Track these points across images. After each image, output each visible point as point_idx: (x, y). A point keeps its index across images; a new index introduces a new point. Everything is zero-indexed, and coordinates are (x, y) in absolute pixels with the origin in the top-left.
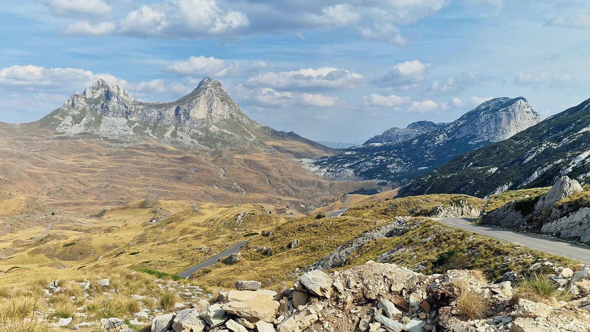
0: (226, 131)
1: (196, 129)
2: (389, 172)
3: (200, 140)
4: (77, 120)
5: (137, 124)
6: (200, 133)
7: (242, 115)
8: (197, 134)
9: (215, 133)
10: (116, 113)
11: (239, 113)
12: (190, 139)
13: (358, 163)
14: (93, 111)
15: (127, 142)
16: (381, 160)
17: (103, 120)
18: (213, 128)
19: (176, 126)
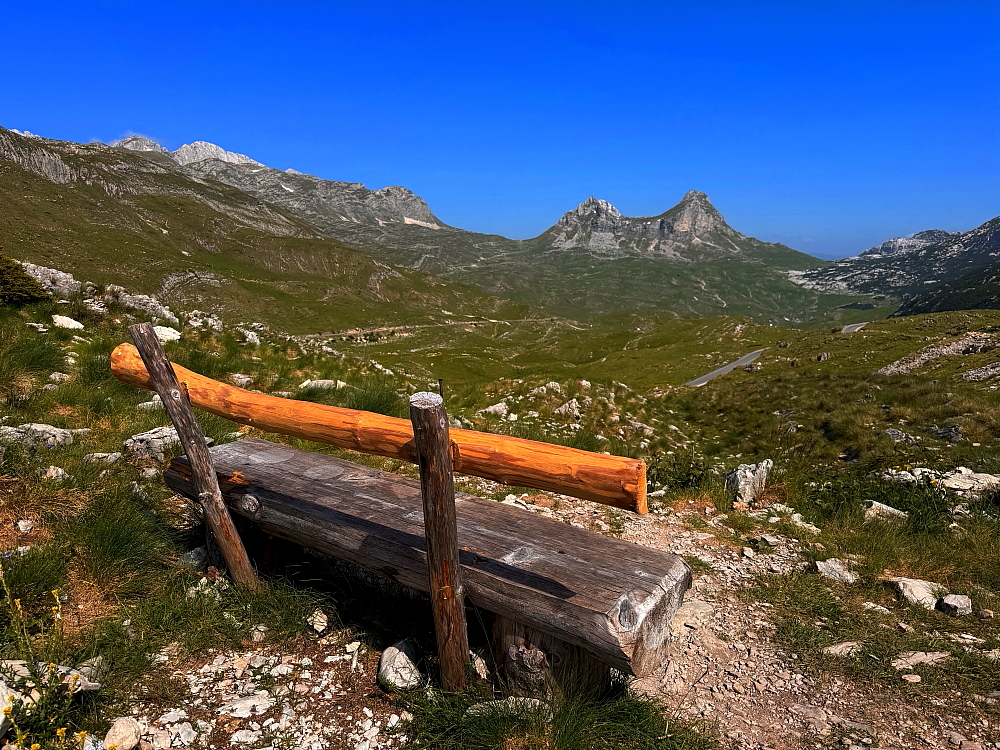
0: (708, 243)
1: (679, 241)
2: (889, 286)
3: (682, 253)
4: (569, 236)
5: (623, 239)
6: (683, 246)
7: (727, 226)
8: (679, 247)
9: (697, 245)
10: (604, 228)
11: (724, 224)
12: (673, 252)
13: (853, 277)
14: (584, 227)
15: (613, 256)
16: (880, 273)
17: (592, 235)
18: (696, 240)
19: (660, 240)
